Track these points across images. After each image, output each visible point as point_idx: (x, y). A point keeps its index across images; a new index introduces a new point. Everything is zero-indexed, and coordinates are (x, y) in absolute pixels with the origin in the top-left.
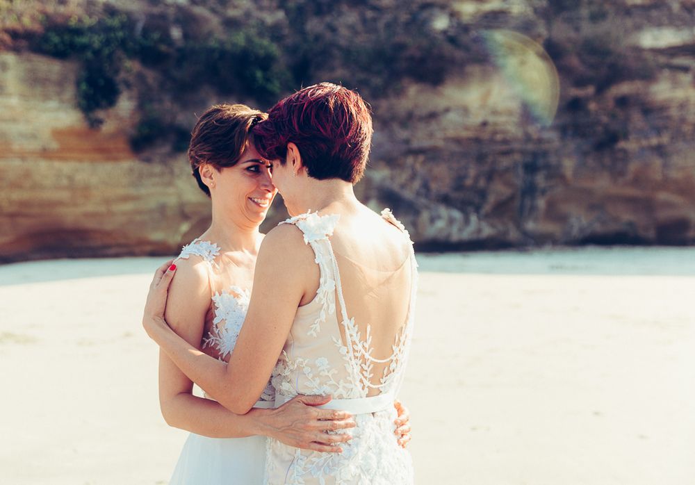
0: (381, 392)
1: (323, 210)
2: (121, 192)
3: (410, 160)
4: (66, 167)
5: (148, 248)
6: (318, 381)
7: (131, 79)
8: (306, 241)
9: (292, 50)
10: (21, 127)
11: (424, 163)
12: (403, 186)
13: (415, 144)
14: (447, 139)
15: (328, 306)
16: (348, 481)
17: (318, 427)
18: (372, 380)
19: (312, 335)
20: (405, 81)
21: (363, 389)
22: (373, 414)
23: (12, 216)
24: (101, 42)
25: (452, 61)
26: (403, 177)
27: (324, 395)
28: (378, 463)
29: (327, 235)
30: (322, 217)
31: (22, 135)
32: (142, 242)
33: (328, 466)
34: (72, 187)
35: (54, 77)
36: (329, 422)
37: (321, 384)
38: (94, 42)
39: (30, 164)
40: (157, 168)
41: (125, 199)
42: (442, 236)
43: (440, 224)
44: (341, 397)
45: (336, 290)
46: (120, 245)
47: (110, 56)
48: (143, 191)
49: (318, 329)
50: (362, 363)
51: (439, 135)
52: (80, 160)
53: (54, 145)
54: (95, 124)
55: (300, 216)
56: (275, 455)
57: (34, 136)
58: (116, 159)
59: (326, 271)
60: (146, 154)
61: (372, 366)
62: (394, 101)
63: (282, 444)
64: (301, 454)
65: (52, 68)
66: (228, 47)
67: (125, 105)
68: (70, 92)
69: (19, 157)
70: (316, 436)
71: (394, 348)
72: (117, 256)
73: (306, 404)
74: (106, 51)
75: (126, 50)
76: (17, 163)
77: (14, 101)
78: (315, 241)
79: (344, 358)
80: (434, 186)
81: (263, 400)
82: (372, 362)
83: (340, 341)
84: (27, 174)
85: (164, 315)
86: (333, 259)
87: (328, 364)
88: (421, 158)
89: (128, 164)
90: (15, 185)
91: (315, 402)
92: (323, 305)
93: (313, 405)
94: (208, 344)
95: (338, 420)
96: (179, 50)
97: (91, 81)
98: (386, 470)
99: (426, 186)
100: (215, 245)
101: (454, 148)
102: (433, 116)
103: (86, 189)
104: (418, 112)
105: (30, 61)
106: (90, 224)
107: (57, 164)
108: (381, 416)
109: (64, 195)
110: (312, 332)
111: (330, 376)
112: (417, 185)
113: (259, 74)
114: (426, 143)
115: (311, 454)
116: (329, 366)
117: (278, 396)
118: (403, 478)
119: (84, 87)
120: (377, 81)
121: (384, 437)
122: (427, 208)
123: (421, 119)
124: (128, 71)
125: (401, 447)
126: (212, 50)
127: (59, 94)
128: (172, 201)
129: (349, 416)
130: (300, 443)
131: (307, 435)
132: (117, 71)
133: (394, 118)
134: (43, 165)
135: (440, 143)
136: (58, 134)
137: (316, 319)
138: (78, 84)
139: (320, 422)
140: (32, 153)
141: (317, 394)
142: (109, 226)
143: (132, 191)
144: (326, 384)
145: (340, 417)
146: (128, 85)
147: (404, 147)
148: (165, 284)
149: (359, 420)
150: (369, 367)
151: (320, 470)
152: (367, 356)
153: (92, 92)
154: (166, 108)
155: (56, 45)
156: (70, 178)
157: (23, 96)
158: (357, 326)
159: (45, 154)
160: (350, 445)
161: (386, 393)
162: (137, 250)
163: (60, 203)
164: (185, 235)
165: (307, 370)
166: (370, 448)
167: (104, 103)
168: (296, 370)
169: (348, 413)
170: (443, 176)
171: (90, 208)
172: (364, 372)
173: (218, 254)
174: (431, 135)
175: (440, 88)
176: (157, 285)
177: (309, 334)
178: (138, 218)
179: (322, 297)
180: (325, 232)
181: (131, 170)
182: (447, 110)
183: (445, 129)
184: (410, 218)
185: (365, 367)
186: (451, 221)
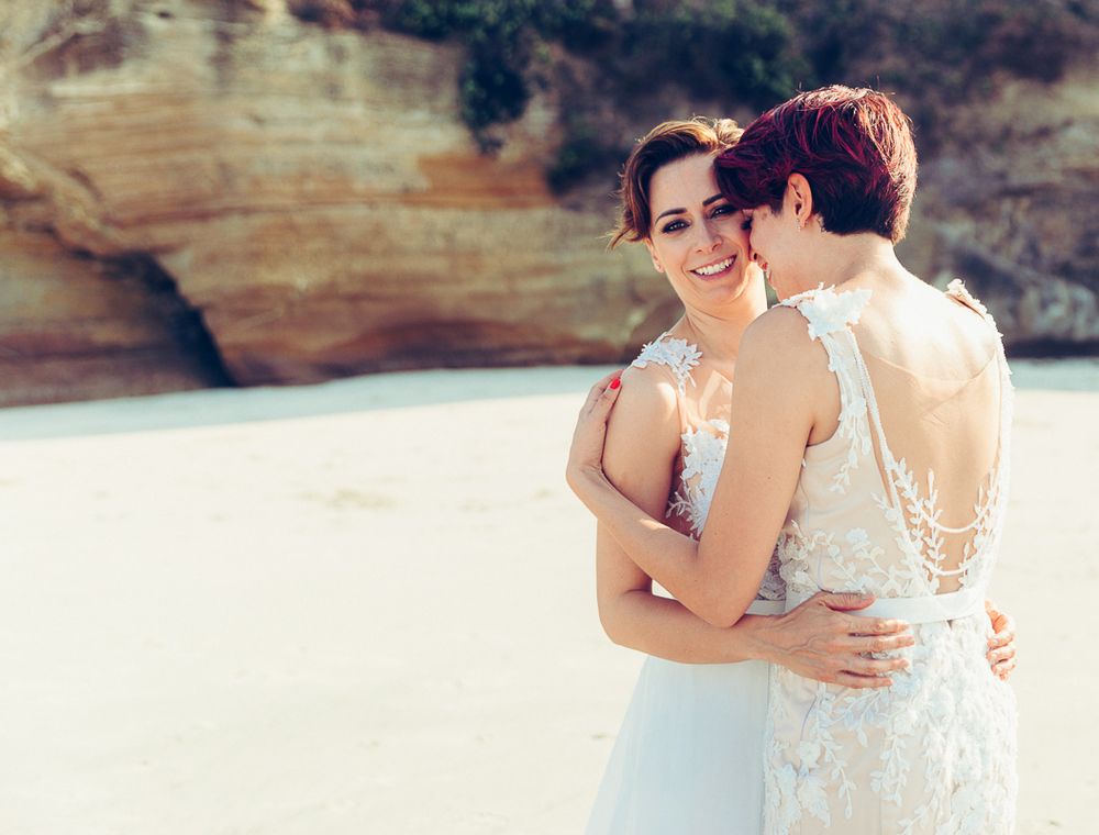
0: (962, 585)
1: (844, 285)
2: (531, 259)
3: (1007, 206)
4: (442, 219)
5: (576, 352)
6: (852, 568)
7: (548, 74)
8: (812, 333)
9: (812, 26)
10: (367, 153)
11: (1029, 210)
12: (995, 249)
13: (1016, 180)
14: (1066, 172)
15: (861, 443)
16: (908, 735)
17: (849, 647)
18: (944, 565)
19: (837, 491)
20: (999, 76)
21: (930, 579)
22: (950, 622)
23: (354, 299)
24: (499, 14)
25: (1077, 43)
26: (996, 233)
27: (863, 592)
28: (956, 705)
29: (848, 324)
30: (841, 294)
31: (370, 167)
32: (568, 342)
33: (874, 711)
34: (451, 251)
35: (422, 70)
36: (870, 639)
37: (858, 573)
38: (487, 14)
39: (382, 213)
40: (591, 220)
41: (539, 271)
42: (1060, 331)
43: (1057, 311)
44: (893, 595)
45: (869, 413)
46: (529, 347)
47: (514, 35)
48: (567, 258)
49: (847, 479)
50: (925, 535)
51: (1055, 163)
52: (465, 208)
53: (423, 183)
54: (489, 148)
55: (805, 294)
56: (786, 694)
57: (389, 169)
58: (523, 206)
59: (849, 385)
60: (573, 197)
61: (942, 541)
62: (980, 108)
63: (796, 676)
64: (827, 691)
65: (418, 55)
66: (707, 21)
67: (539, 116)
68: (448, 95)
69: (364, 203)
70: (847, 661)
71: (978, 509)
72: (525, 364)
73: (833, 609)
74: (508, 28)
75: (540, 27)
76: (361, 212)
77: (357, 111)
78: (829, 334)
79: (893, 527)
80: (1046, 249)
81: (764, 598)
82: (942, 534)
83: (885, 499)
84: (378, 231)
85: (601, 461)
86: (859, 363)
87: (868, 539)
88: (1025, 202)
89: (544, 214)
90: (360, 249)
91: (846, 605)
92: (852, 440)
93: (843, 610)
94: (675, 510)
95: (884, 634)
96: (627, 26)
97: (482, 78)
98: (970, 717)
99: (1033, 248)
100: (694, 347)
101: (1080, 185)
102: (1044, 133)
103: (474, 256)
104: (1018, 128)
105: (382, 44)
106: (481, 312)
107: (427, 214)
108: (964, 626)
109: (439, 265)
110: (837, 486)
111: (873, 559)
112: (1018, 246)
113: (758, 65)
114: (1033, 178)
115: (842, 691)
116: (869, 543)
117: (790, 594)
118: (998, 731)
119: (471, 87)
120: (954, 76)
121: (968, 663)
122: (1035, 284)
123: (1024, 138)
124: (543, 61)
125: (998, 677)
126: (682, 26)
127: (430, 98)
128: (615, 274)
129: (904, 628)
130: (822, 674)
131: (830, 660)
132: (525, 62)
133: (979, 137)
134: (405, 214)
135: (1057, 178)
136: (428, 164)
137: (841, 465)
138: (461, 82)
139: (853, 638)
140: (387, 195)
141: (852, 590)
142: (511, 315)
143: (550, 258)
144: (867, 574)
145: (888, 630)
146: (543, 84)
147: (996, 185)
148: (603, 411)
149: (925, 634)
150: (937, 542)
151: (859, 718)
152: (932, 523)
153: (484, 95)
154: (605, 120)
155: (424, 19)
156: (449, 237)
157: (371, 102)
158: (911, 472)
159: (408, 197)
160: (909, 675)
161: (970, 587)
162: (558, 354)
163: (432, 278)
164: (638, 329)
165: (834, 550)
166: (943, 681)
167: (503, 113)
168: (814, 550)
169: (900, 622)
170: (1061, 232)
171: (480, 285)
172: (929, 551)
173: (697, 363)
174: (1041, 165)
175: (1056, 88)
176: (590, 412)
177: (832, 489)
178: (560, 302)
179: (848, 427)
180: (846, 320)
181: (548, 224)
182: (1068, 123)
183: (1063, 155)
184: (1007, 302)
185: (931, 543)
186: (1075, 306)
